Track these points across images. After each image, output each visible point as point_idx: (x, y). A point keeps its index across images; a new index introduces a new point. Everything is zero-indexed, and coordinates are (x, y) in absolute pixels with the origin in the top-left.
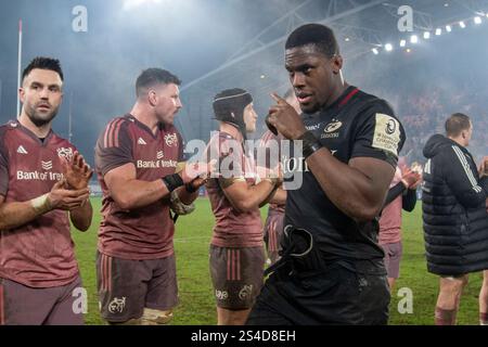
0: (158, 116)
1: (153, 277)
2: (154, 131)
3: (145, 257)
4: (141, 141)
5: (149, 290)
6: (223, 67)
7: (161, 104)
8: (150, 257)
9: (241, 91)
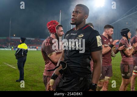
0: (108, 35)
1: (108, 70)
2: (107, 38)
3: (106, 65)
4: (105, 40)
5: (106, 72)
6: (117, 21)
7: (108, 32)
8: (107, 65)
9: (127, 29)
